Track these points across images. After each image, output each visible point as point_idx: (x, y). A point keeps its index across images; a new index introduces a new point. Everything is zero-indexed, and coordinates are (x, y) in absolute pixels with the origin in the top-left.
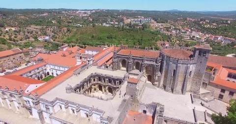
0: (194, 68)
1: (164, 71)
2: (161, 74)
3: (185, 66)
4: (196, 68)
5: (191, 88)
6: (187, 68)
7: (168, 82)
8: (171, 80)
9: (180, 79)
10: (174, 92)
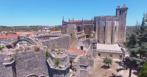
0: (118, 24)
1: (97, 29)
2: (95, 32)
3: (111, 22)
4: (119, 24)
5: (118, 40)
6: (113, 24)
7: (100, 36)
8: (102, 35)
9: (109, 32)
10: (106, 43)
